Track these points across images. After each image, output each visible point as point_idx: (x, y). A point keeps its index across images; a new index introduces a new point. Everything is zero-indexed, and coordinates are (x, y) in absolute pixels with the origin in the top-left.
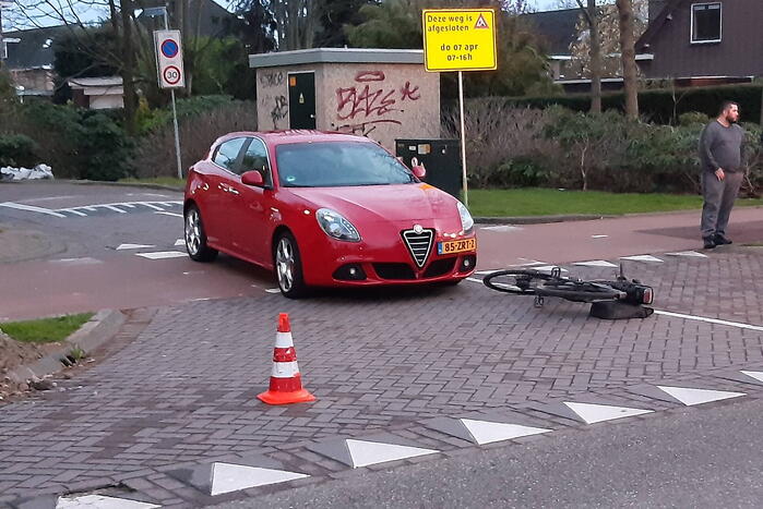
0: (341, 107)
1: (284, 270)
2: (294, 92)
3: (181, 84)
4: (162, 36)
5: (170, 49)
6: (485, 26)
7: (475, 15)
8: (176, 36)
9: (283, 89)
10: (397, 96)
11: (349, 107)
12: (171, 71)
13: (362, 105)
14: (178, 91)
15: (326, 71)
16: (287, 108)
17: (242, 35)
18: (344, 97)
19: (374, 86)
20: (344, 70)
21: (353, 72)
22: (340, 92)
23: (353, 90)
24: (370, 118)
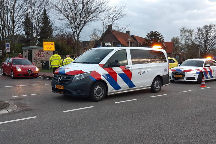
0: (36, 56)
1: (12, 75)
2: (29, 53)
3: (9, 51)
4: (6, 44)
5: (8, 46)
6: (53, 44)
7: (51, 43)
8: (9, 44)
9: (27, 53)
10: (46, 54)
11: (37, 56)
12: (8, 49)
13: (40, 55)
14: (9, 52)
15: (34, 50)
16: (27, 56)
17: (25, 43)
18: (37, 54)
19: (42, 53)
20: (36, 50)
21: (38, 50)
22: (36, 53)
23: (38, 53)
24: (41, 58)
